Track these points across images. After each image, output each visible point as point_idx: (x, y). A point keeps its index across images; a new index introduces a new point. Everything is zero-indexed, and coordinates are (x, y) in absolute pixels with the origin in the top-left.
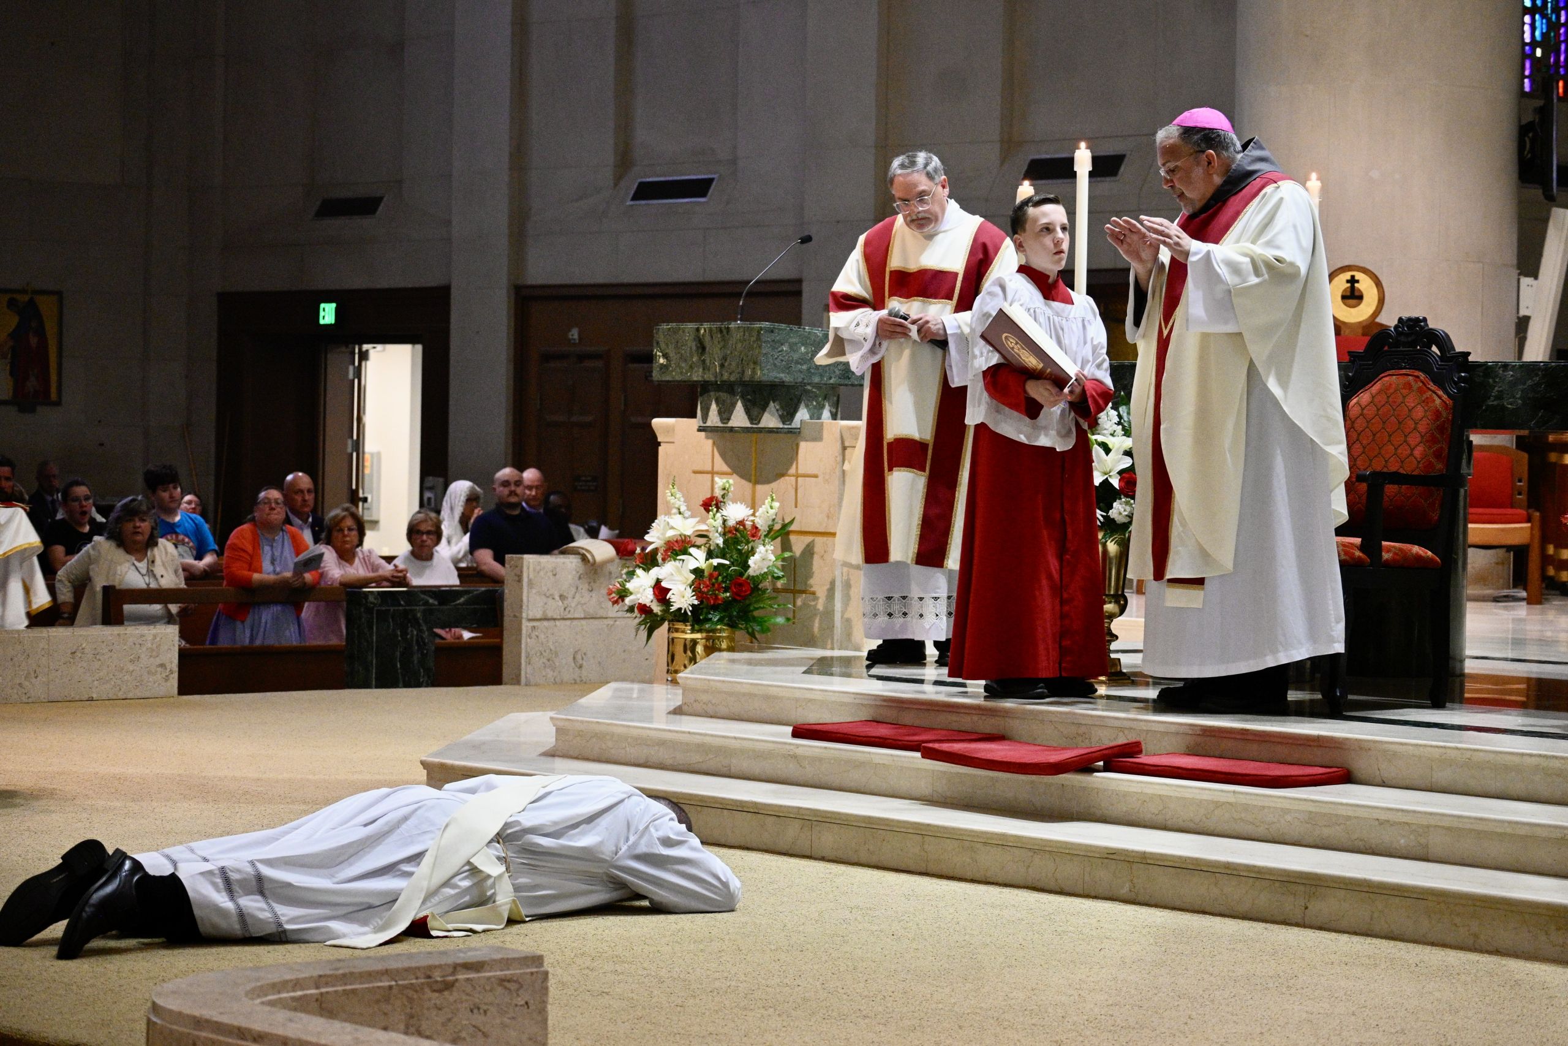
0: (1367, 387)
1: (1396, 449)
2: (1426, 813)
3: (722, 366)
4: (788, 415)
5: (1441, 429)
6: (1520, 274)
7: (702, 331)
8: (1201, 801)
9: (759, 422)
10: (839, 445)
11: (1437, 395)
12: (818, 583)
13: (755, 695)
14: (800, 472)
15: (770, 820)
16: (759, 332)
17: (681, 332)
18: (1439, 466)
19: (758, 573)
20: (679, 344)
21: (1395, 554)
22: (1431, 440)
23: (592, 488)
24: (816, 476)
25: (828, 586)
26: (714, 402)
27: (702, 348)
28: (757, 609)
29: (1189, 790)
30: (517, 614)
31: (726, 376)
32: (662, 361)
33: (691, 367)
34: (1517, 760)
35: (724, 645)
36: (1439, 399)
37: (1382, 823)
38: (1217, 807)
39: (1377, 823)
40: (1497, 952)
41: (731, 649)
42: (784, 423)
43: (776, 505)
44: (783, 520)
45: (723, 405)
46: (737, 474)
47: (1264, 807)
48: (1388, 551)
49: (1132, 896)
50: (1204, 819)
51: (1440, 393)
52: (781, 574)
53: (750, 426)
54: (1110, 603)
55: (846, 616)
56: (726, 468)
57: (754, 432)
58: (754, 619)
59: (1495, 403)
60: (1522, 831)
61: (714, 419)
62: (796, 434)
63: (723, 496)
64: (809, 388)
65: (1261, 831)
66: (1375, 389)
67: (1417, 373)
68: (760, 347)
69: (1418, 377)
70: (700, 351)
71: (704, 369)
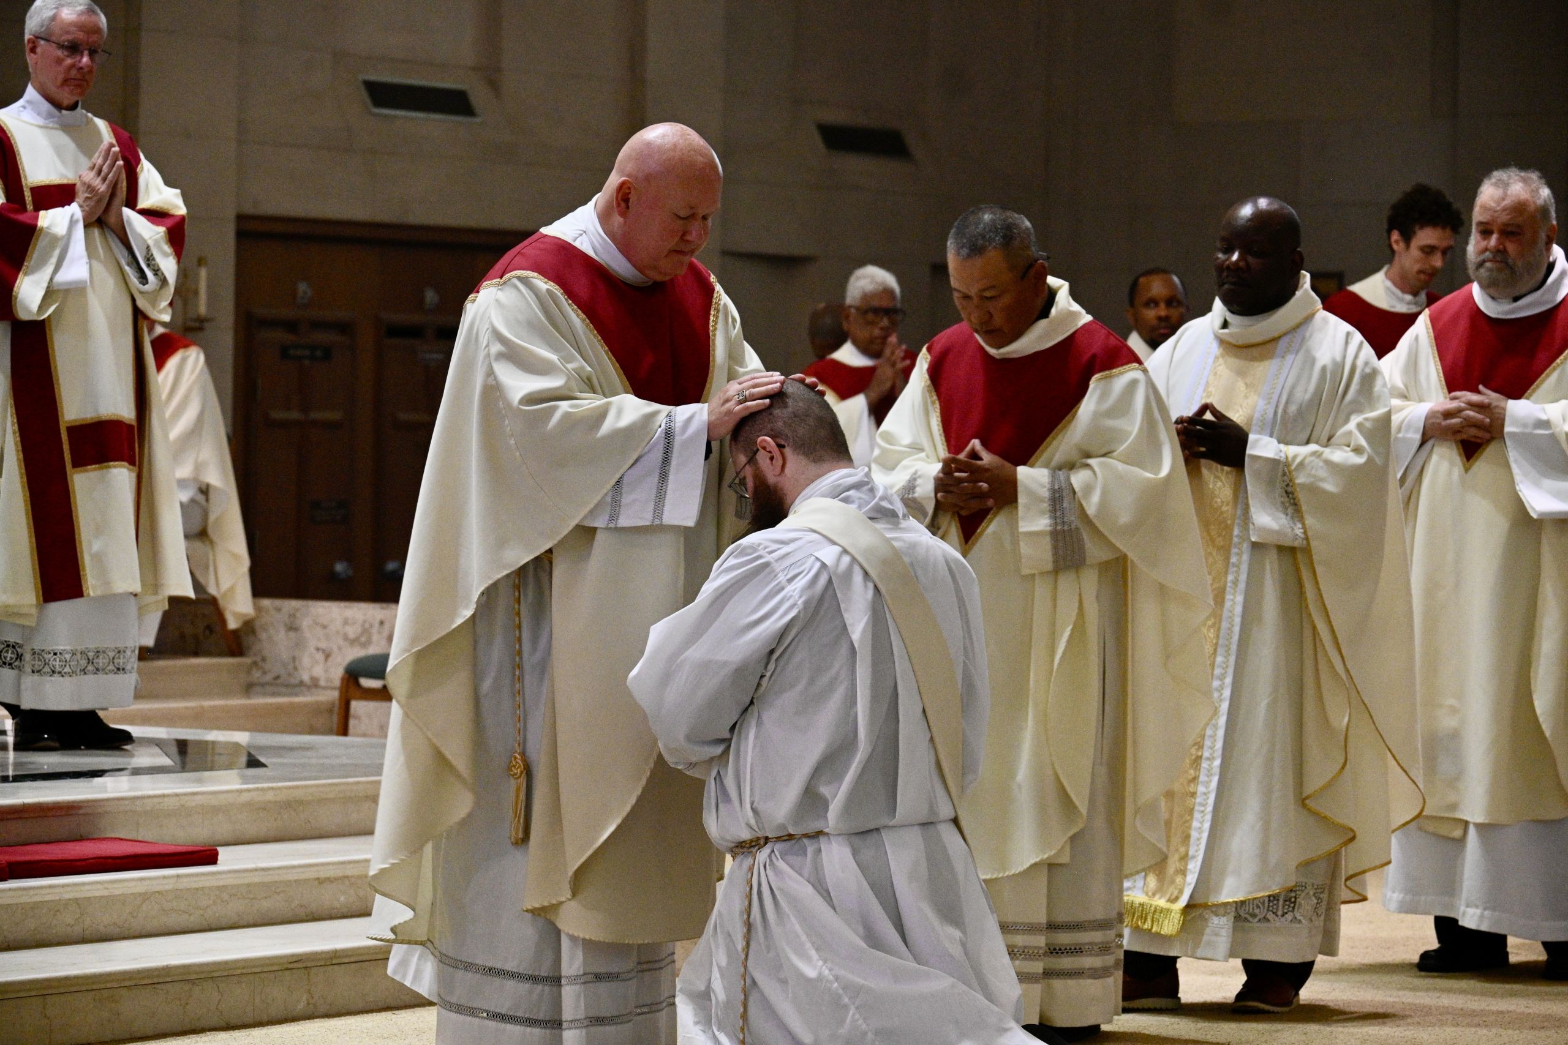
37: (321, 881)
47: (197, 889)
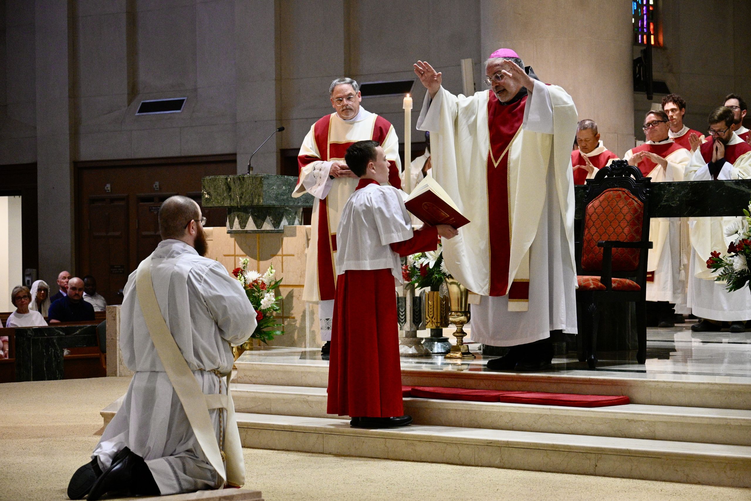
0: (597, 198)
1: (614, 229)
2: (653, 415)
3: (241, 198)
4: (277, 223)
5: (638, 218)
6: (636, 139)
7: (229, 180)
8: (532, 414)
9: (261, 227)
10: (305, 239)
11: (636, 201)
12: (296, 312)
13: (279, 371)
14: (284, 253)
15: (300, 435)
16: (261, 179)
17: (217, 180)
18: (638, 237)
19: (266, 308)
20: (216, 187)
21: (618, 284)
22: (633, 224)
23: (121, 272)
24: (293, 255)
25: (302, 314)
26: (236, 217)
27: (229, 189)
28: (265, 327)
29: (525, 409)
30: (114, 338)
31: (243, 203)
32: (206, 196)
33: (223, 199)
34: (697, 386)
35: (247, 348)
36: (636, 202)
38: (540, 417)
39: (627, 421)
40: (699, 483)
41: (251, 349)
42: (275, 228)
43: (274, 271)
44: (276, 279)
45: (242, 219)
46: (249, 256)
48: (615, 282)
49: (502, 464)
50: (534, 423)
51: (636, 199)
52: (278, 308)
53: (257, 229)
54: (462, 316)
55: (312, 330)
56: (242, 253)
57: (259, 233)
58: (265, 333)
59: (665, 204)
60: (705, 422)
61: (237, 226)
62: (281, 233)
63: (244, 267)
64: (287, 208)
65: (565, 428)
66: (602, 198)
67: (623, 190)
68: (262, 187)
69: (624, 191)
70: (228, 190)
71: (230, 200)
